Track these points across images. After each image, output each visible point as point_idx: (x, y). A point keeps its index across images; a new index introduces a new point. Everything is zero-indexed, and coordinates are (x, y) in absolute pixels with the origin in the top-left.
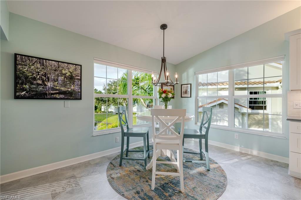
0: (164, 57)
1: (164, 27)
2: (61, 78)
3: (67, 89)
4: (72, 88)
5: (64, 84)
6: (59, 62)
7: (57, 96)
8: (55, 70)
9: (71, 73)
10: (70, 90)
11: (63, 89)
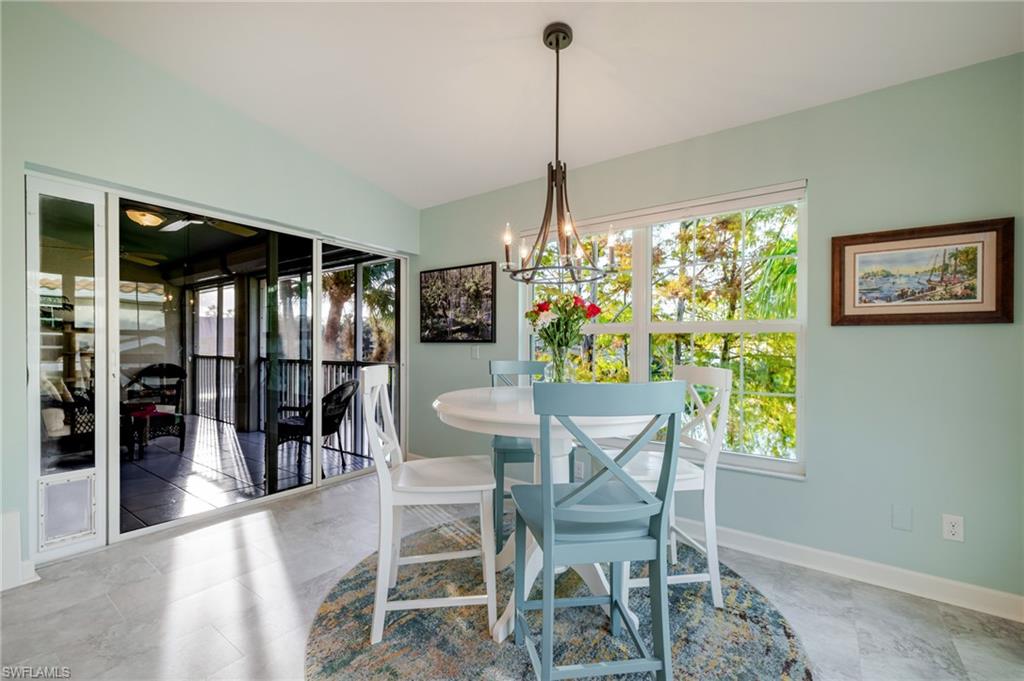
0: (558, 163)
1: (557, 35)
2: (463, 300)
3: (471, 321)
4: (478, 317)
5: (468, 313)
6: (460, 267)
7: (459, 336)
8: (457, 286)
9: (477, 285)
10: (474, 322)
11: (466, 321)
